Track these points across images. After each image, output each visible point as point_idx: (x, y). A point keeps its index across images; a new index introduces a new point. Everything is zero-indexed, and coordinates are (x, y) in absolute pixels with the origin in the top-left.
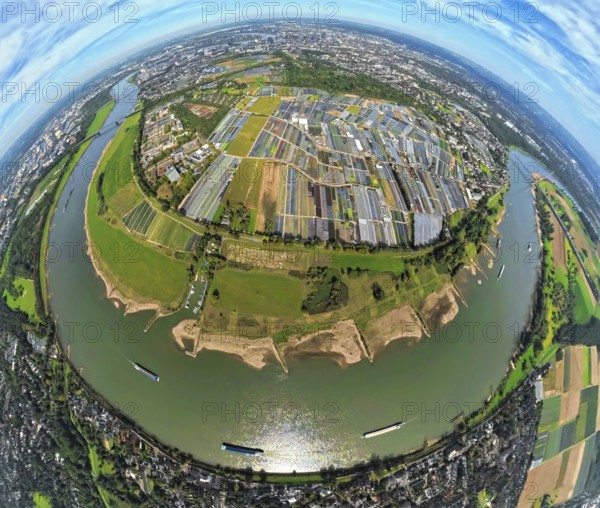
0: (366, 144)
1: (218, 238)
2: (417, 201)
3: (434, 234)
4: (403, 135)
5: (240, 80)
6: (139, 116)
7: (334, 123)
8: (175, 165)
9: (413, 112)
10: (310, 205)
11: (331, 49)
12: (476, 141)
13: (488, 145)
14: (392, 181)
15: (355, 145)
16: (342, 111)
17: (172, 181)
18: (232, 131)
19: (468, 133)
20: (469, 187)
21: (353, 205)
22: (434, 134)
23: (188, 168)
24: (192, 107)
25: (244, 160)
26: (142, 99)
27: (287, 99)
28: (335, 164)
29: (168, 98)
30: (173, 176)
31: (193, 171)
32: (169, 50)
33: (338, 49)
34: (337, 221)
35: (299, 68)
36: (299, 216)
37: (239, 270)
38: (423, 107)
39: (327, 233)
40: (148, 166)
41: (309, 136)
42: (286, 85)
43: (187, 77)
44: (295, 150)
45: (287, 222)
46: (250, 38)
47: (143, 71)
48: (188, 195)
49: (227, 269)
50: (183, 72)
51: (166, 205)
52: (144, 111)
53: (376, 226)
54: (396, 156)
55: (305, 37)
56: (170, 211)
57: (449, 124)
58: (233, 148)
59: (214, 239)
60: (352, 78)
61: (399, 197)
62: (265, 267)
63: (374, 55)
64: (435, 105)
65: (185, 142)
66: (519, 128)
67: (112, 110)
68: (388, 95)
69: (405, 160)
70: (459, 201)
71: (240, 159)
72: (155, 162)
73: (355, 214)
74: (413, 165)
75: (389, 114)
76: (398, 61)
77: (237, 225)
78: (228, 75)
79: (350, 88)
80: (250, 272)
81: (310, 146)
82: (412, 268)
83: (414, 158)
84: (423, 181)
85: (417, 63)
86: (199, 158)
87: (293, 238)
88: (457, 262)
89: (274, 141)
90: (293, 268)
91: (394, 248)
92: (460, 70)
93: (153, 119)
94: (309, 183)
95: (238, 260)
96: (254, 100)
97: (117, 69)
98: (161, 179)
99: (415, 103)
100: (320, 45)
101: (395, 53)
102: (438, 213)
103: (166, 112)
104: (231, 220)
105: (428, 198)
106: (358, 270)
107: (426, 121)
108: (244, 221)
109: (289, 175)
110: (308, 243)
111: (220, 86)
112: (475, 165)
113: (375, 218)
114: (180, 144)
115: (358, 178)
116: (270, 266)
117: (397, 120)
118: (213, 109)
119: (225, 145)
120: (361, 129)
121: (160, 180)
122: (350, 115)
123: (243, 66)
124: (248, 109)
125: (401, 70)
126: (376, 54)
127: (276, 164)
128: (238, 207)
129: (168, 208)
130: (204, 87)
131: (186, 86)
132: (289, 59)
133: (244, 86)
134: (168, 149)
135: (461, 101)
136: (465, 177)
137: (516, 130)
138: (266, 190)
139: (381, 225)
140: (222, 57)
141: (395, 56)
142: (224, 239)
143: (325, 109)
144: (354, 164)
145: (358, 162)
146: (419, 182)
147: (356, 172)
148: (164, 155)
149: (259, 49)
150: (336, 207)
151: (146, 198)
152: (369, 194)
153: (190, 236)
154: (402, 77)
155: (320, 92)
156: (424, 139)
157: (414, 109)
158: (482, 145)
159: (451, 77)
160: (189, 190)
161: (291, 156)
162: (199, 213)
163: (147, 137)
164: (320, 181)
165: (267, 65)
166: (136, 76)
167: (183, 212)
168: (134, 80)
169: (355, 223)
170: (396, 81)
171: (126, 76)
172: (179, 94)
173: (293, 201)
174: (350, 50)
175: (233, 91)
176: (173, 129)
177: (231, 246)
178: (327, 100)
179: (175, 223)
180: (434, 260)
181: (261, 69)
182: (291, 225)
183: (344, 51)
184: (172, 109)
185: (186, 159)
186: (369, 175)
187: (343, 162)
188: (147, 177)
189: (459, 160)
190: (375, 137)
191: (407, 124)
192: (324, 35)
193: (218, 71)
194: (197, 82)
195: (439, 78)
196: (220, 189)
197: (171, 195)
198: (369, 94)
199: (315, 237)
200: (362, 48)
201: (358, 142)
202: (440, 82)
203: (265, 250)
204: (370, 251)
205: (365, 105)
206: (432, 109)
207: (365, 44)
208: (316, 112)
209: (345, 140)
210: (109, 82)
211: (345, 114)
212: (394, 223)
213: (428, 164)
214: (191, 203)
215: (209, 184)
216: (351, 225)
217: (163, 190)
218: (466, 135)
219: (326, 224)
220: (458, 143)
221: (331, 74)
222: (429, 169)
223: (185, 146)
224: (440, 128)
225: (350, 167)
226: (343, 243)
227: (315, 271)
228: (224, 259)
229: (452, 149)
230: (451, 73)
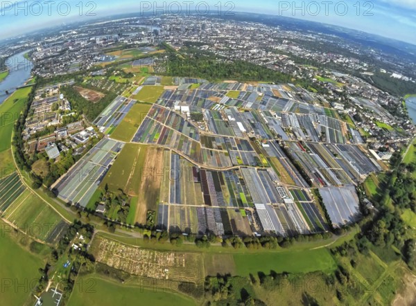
0: (248, 125)
1: (90, 229)
2: (317, 174)
3: (353, 209)
4: (285, 111)
5: (127, 70)
6: (29, 90)
7: (215, 108)
8: (57, 142)
9: (292, 88)
10: (197, 192)
11: (210, 39)
12: (364, 100)
13: (379, 102)
14: (283, 158)
15: (238, 127)
16: (222, 96)
17: (51, 157)
18: (117, 116)
19: (353, 95)
20: (372, 148)
21: (245, 189)
22: (317, 105)
23: (70, 147)
24: (81, 90)
25: (127, 146)
26: (35, 75)
27: (170, 88)
28: (219, 148)
29: (60, 79)
30: (53, 153)
31: (74, 151)
32: (65, 34)
33: (217, 39)
34: (230, 208)
35: (181, 59)
36: (185, 205)
37: (110, 280)
38: (300, 81)
39: (220, 225)
40: (29, 139)
41: (191, 122)
42: (169, 75)
43: (79, 61)
44: (178, 136)
45: (172, 213)
46: (137, 30)
47: (39, 49)
48: (64, 175)
49: (94, 276)
50: (75, 57)
51: (38, 182)
52: (35, 87)
53: (278, 210)
54: (281, 133)
55: (187, 30)
56: (41, 189)
57: (331, 92)
58: (116, 133)
59: (84, 230)
60: (230, 65)
61: (294, 173)
62: (145, 276)
63: (250, 40)
64: (313, 77)
65: (70, 122)
66: (409, 76)
67: (4, 79)
68: (265, 77)
69: (292, 135)
70: (367, 166)
71: (123, 144)
72: (37, 136)
73: (249, 199)
74: (301, 139)
75: (267, 94)
76: (273, 43)
77: (114, 215)
78: (116, 64)
79: (229, 74)
80: (125, 284)
81: (192, 132)
82: (345, 261)
83: (301, 131)
84: (316, 152)
85: (291, 41)
86: (82, 139)
87: (181, 233)
88: (402, 239)
89: (157, 127)
90: (184, 278)
91: (309, 235)
92: (334, 39)
93: (43, 96)
94: (194, 169)
95: (110, 263)
96: (139, 88)
97: (15, 42)
98: (39, 153)
99: (293, 80)
100: (200, 36)
101: (269, 36)
102: (346, 183)
103: (56, 91)
104: (108, 208)
105: (328, 169)
106: (273, 274)
107: (306, 94)
108: (122, 210)
109: (173, 161)
110: (199, 239)
111: (109, 74)
112: (370, 124)
113: (273, 201)
114: (65, 123)
115: (245, 160)
116: (153, 274)
117: (277, 98)
118: (100, 95)
119: (109, 129)
120: (241, 111)
121: (38, 155)
122: (230, 100)
123: (130, 57)
124: (133, 97)
125: (275, 52)
126: (252, 39)
127: (158, 149)
128: (117, 193)
129: (40, 185)
130: (94, 73)
131: (77, 70)
132: (172, 50)
133: (130, 75)
134: (52, 126)
135: (340, 68)
136: (364, 139)
137: (406, 79)
138: (150, 177)
139: (282, 208)
140: (112, 47)
141: (270, 39)
142: (96, 231)
143: (205, 96)
144: (239, 146)
145: (242, 144)
146: (313, 154)
147: (242, 154)
148: (48, 131)
149: (145, 41)
150: (227, 193)
151: (19, 171)
152: (261, 175)
153: (57, 222)
154: (277, 58)
155: (200, 80)
156: (307, 112)
157: (292, 85)
158: (372, 103)
159: (326, 48)
160: (67, 169)
161: (174, 141)
162: (72, 197)
163: (34, 111)
164: (205, 165)
165: (152, 56)
166: (31, 53)
167: (55, 193)
168: (29, 56)
169: (252, 210)
170: (272, 62)
171: (22, 50)
172: (70, 76)
173: (177, 188)
174: (227, 38)
175: (120, 80)
176: (61, 108)
177: (104, 242)
178: (207, 88)
179: (42, 204)
180: (369, 244)
181: (146, 61)
182: (178, 216)
183: (221, 41)
184: (62, 89)
185: (69, 138)
186: (257, 155)
187: (227, 145)
188: (26, 149)
189: (351, 124)
190: (257, 117)
191: (287, 100)
192: (204, 26)
193: (107, 59)
194: (88, 68)
195: (313, 51)
196: (100, 171)
197: (46, 172)
198: (247, 78)
199: (207, 231)
200: (239, 36)
201: (240, 124)
202: (315, 55)
203: (146, 249)
204: (281, 244)
205: (243, 89)
206: (311, 81)
207: (241, 31)
208: (197, 100)
209: (227, 124)
210: (5, 53)
211: (225, 99)
212: (298, 204)
213: (317, 134)
214: (66, 184)
215: (89, 165)
216: (248, 212)
217: (39, 165)
218: (352, 98)
219: (218, 212)
220: (345, 108)
221: (210, 63)
222: (321, 139)
223: (70, 126)
224: (322, 97)
225: (235, 149)
226: (244, 236)
227: (214, 282)
228: (92, 260)
229: (340, 115)
230: (326, 44)
